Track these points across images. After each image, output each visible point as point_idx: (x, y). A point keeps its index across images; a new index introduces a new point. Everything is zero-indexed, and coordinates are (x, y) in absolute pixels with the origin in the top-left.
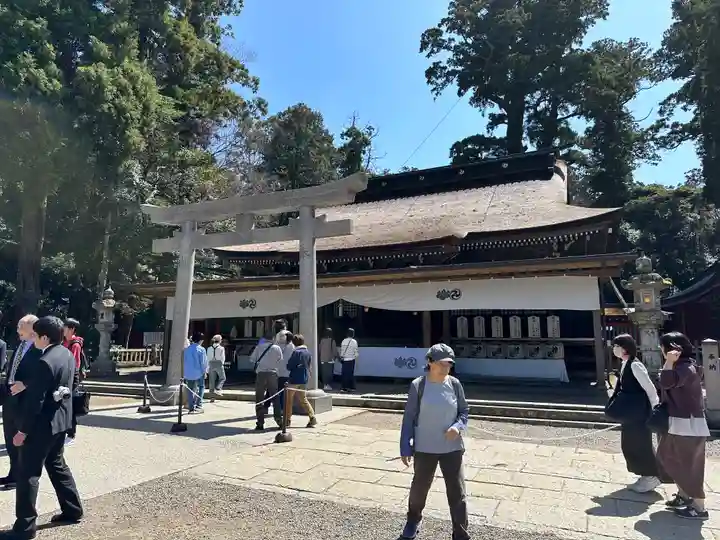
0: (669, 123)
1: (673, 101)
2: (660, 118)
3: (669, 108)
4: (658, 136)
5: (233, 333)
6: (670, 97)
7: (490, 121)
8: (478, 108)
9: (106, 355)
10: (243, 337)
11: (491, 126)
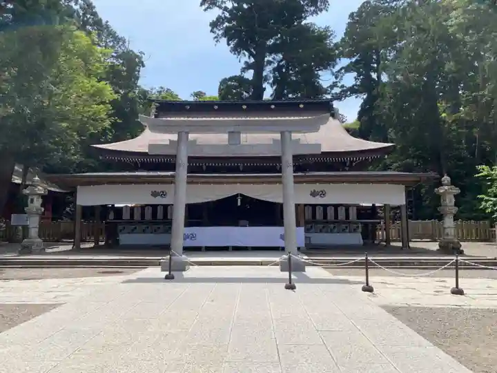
0: (339, 85)
1: (343, 71)
2: (335, 80)
3: (340, 75)
4: (333, 92)
5: (111, 216)
6: (341, 69)
7: (244, 66)
8: (236, 56)
9: (36, 235)
10: (121, 219)
11: (244, 70)
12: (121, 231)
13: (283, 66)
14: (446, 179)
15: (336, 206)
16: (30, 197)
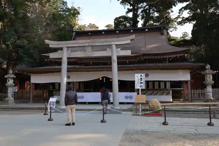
0: (181, 17)
1: (183, 9)
2: (179, 15)
3: (182, 12)
4: (178, 21)
5: (51, 87)
6: (182, 8)
7: (127, 11)
8: (123, 6)
9: (11, 96)
10: (55, 89)
11: (127, 12)
12: (54, 94)
13: (147, 9)
14: (208, 66)
15: (154, 82)
16: (8, 79)
